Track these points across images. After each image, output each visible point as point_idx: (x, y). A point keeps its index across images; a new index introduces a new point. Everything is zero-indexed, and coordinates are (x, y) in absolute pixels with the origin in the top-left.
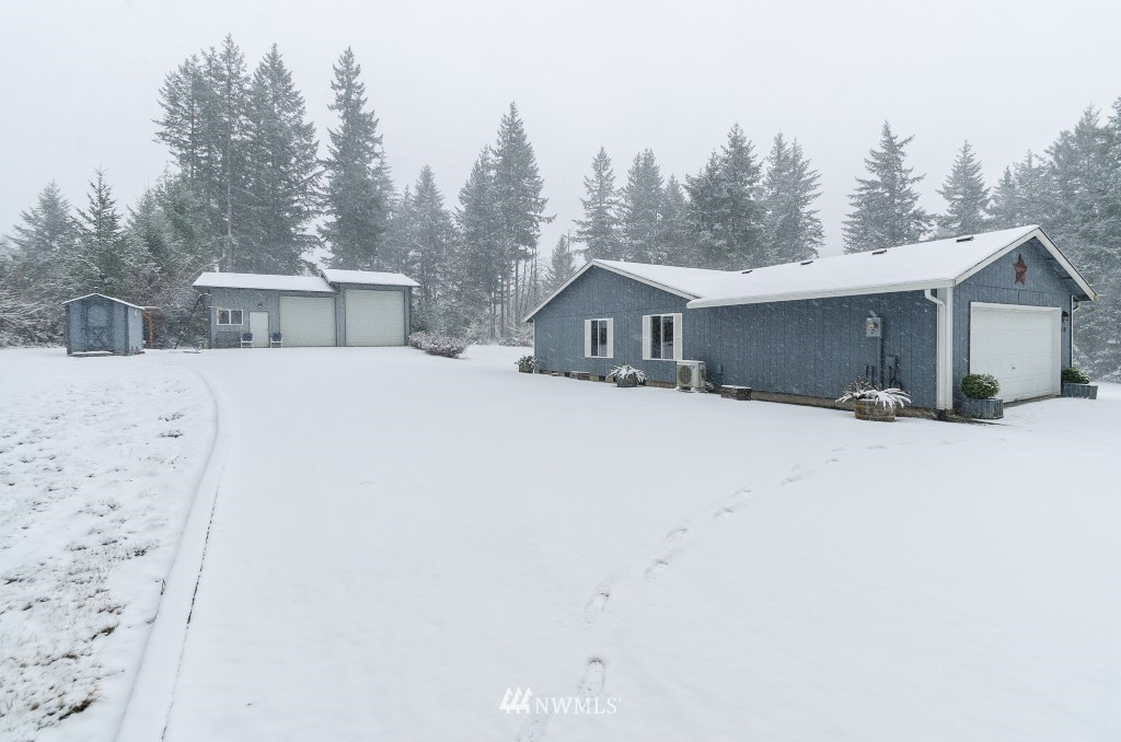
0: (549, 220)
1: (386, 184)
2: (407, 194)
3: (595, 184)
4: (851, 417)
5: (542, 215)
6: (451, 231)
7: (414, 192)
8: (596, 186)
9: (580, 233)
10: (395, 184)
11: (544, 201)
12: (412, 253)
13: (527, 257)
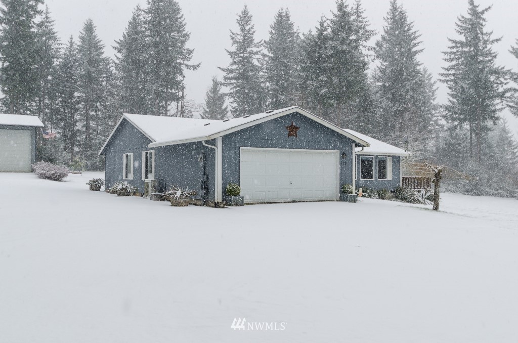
0: (195, 67)
1: (50, 35)
2: (72, 43)
3: (239, 37)
4: (167, 205)
5: (190, 63)
6: (110, 76)
7: (77, 42)
8: (240, 38)
9: (226, 78)
10: (58, 35)
11: (190, 52)
12: (76, 94)
13: (176, 99)
